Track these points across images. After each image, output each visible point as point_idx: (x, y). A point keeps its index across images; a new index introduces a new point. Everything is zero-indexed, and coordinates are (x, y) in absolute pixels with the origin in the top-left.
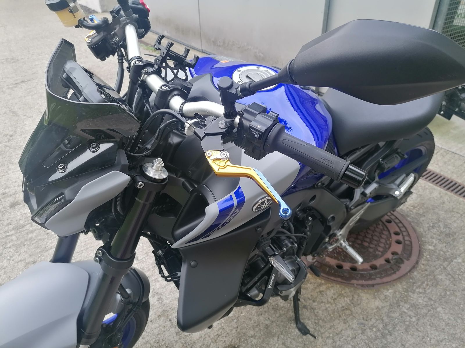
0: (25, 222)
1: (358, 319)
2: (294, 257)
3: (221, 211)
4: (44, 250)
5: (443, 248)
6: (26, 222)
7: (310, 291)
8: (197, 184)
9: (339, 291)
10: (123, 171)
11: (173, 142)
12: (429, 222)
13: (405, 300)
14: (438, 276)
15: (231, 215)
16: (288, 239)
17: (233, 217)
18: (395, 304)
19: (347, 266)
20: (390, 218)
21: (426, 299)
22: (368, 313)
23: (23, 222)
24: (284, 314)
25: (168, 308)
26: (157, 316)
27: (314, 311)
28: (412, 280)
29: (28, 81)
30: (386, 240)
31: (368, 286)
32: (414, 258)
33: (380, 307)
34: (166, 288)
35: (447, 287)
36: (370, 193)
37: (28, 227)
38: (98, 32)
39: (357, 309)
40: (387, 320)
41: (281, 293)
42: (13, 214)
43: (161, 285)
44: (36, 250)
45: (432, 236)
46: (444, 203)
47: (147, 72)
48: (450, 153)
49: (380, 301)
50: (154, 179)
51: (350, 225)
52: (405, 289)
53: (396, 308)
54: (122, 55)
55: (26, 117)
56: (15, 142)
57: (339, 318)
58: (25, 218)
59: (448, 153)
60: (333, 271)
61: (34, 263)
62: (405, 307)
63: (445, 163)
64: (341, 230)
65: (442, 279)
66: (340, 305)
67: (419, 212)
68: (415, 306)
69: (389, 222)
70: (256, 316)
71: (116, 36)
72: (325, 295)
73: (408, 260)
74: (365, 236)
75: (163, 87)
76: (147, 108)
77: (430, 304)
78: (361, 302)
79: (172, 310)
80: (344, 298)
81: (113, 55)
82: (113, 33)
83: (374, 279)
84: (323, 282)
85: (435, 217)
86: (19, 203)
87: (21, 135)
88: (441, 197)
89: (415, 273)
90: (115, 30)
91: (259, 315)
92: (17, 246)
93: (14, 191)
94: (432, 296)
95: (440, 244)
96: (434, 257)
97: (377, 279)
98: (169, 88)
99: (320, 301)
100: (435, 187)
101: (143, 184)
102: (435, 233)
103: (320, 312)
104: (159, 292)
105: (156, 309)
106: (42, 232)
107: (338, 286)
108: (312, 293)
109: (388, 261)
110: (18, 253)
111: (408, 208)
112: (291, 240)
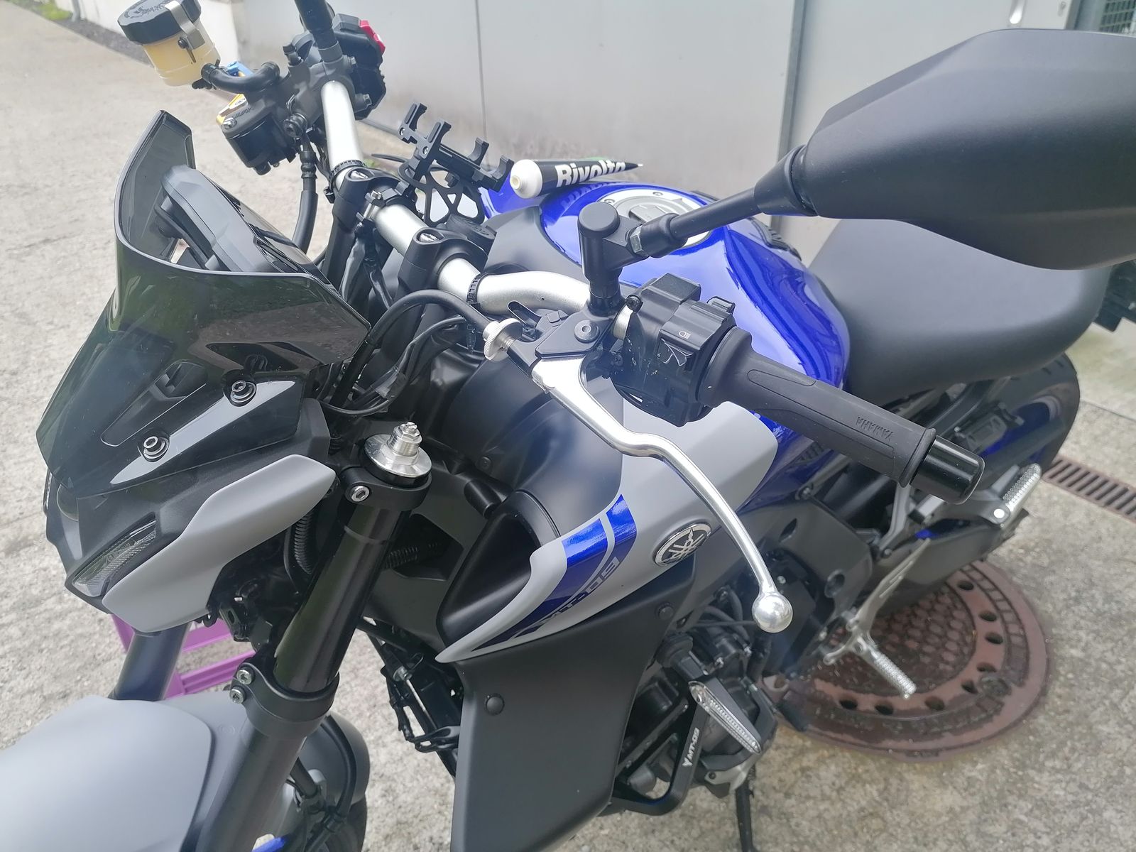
0: (44, 590)
1: (902, 842)
2: (742, 682)
3: (572, 561)
4: (90, 664)
5: (1106, 654)
6: (47, 591)
7: (776, 768)
8: (503, 493)
9: (849, 768)
10: (314, 454)
11: (442, 380)
12: (1066, 586)
13: (1019, 789)
14: (1100, 727)
15: (599, 574)
16: (727, 634)
17: (604, 579)
18: (995, 801)
19: (867, 702)
20: (968, 576)
21: (1073, 787)
22: (926, 825)
23: (38, 591)
24: (712, 830)
25: (411, 815)
26: (381, 837)
27: (788, 821)
28: (1035, 737)
29: (59, 239)
30: (961, 634)
31: (924, 754)
32: (1034, 681)
33: (958, 809)
34: (405, 762)
35: (1125, 755)
36: (933, 515)
37: (50, 603)
38: (251, 100)
39: (898, 815)
40: (977, 844)
41: (710, 776)
42: (15, 571)
43: (392, 755)
44: (70, 663)
45: (1078, 623)
46: (1100, 538)
47: (379, 198)
48: (1107, 414)
49: (955, 793)
50: (397, 476)
51: (881, 596)
52: (1018, 760)
53: (998, 811)
54: (313, 159)
55: (51, 327)
56: (22, 388)
57: (853, 839)
58: (43, 582)
59: (1102, 415)
60: (833, 716)
61: (64, 697)
62: (1021, 808)
63: (1096, 438)
64: (857, 611)
65: (1109, 734)
66: (855, 804)
67: (1039, 563)
68: (1044, 806)
69: (967, 587)
70: (640, 837)
71: (298, 110)
72: (814, 779)
73: (1021, 685)
74: (910, 624)
75: (423, 237)
76: (376, 291)
77: (1083, 800)
78: (907, 796)
79: (421, 820)
80: (864, 785)
81: (290, 161)
82: (290, 101)
83: (939, 735)
84: (808, 743)
85: (1079, 576)
86: (29, 543)
87: (40, 371)
88: (1092, 523)
89: (1041, 719)
90: (296, 94)
91: (646, 834)
92: (21, 652)
93: (17, 512)
94: (1088, 779)
95: (1099, 643)
96: (1085, 676)
97: (944, 734)
98: (440, 238)
99: (804, 794)
100: (1074, 497)
101: (367, 492)
102: (1084, 615)
103: (804, 823)
104: (387, 773)
105: (379, 817)
106: (85, 615)
107: (847, 754)
108: (782, 775)
109: (969, 688)
110: (23, 672)
111: (1011, 551)
112: (736, 637)
